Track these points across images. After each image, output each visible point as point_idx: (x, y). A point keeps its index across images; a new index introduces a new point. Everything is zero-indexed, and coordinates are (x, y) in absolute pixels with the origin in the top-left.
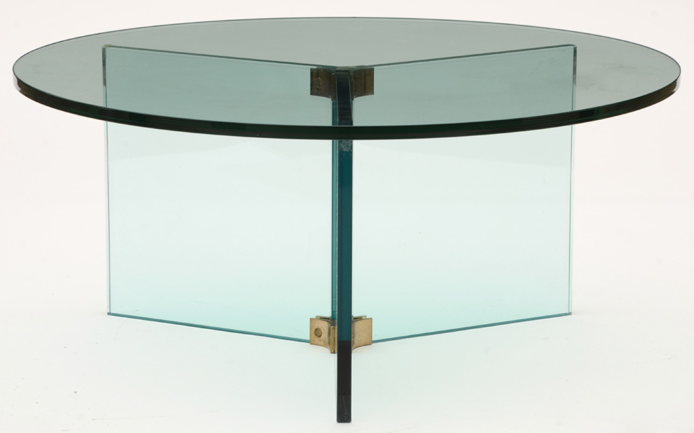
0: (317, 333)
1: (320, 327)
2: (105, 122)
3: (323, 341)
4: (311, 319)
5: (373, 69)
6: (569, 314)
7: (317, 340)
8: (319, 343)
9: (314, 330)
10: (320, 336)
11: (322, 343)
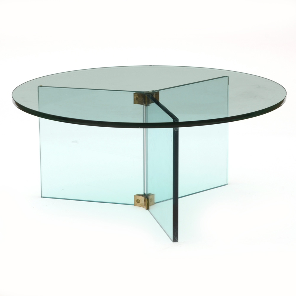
0: (137, 201)
1: (139, 199)
2: (39, 117)
3: (141, 204)
4: (135, 196)
5: (159, 92)
6: (227, 184)
7: (138, 204)
8: (139, 205)
9: (136, 200)
10: (139, 203)
11: (140, 205)
